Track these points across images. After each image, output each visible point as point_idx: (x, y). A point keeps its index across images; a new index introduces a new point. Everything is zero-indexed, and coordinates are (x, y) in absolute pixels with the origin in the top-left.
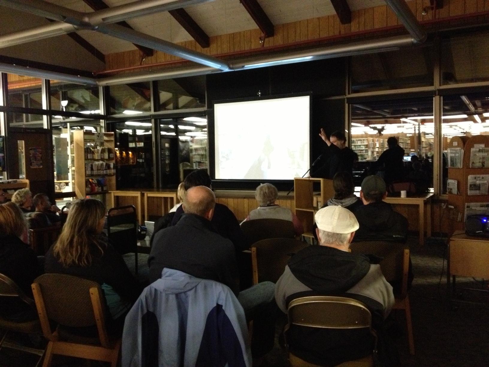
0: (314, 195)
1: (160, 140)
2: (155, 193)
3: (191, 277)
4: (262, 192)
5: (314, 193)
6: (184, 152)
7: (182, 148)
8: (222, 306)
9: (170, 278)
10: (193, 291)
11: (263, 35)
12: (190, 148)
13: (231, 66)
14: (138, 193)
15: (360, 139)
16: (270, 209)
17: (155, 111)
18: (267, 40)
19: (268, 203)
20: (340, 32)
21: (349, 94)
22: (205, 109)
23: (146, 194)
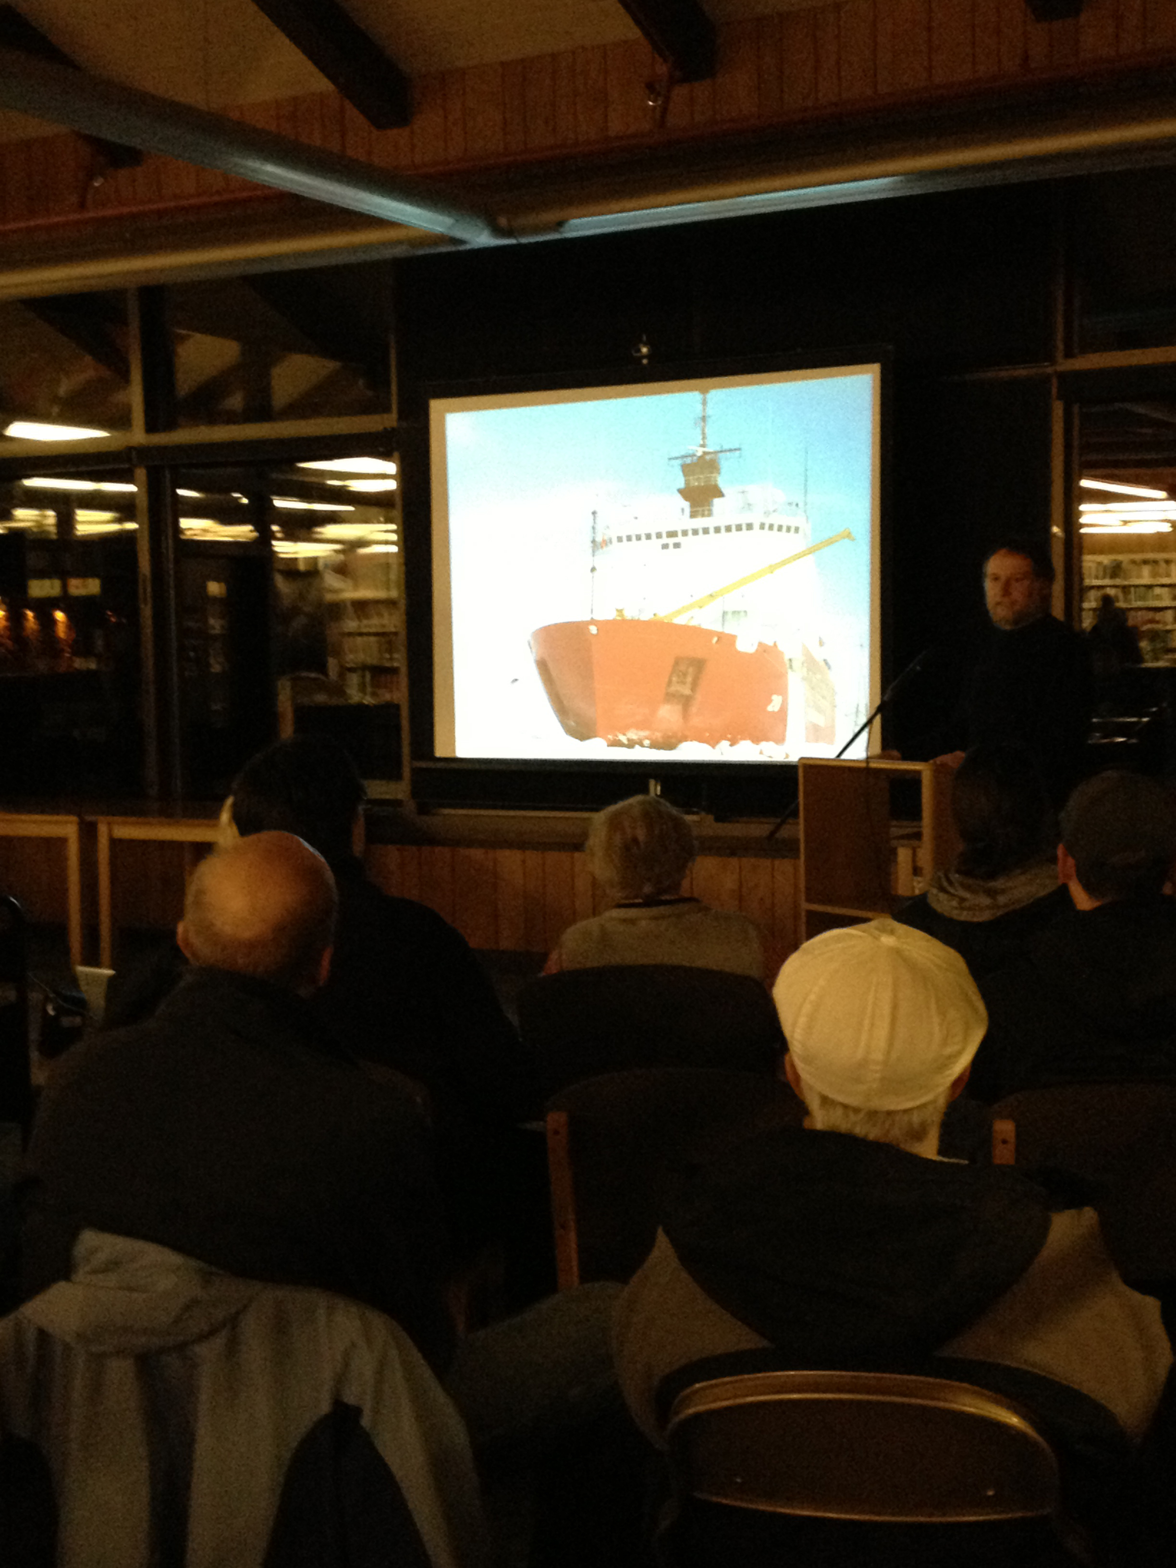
0: (902, 837)
1: (177, 561)
2: (151, 824)
3: (211, 1273)
4: (618, 839)
5: (896, 829)
6: (299, 622)
7: (286, 603)
8: (357, 1411)
9: (112, 1279)
10: (219, 1342)
11: (662, 69)
12: (329, 597)
13: (503, 221)
14: (66, 822)
15: (1150, 556)
16: (655, 918)
17: (151, 427)
18: (680, 92)
19: (647, 889)
20: (1026, 58)
21: (1069, 355)
22: (390, 420)
23: (103, 830)
